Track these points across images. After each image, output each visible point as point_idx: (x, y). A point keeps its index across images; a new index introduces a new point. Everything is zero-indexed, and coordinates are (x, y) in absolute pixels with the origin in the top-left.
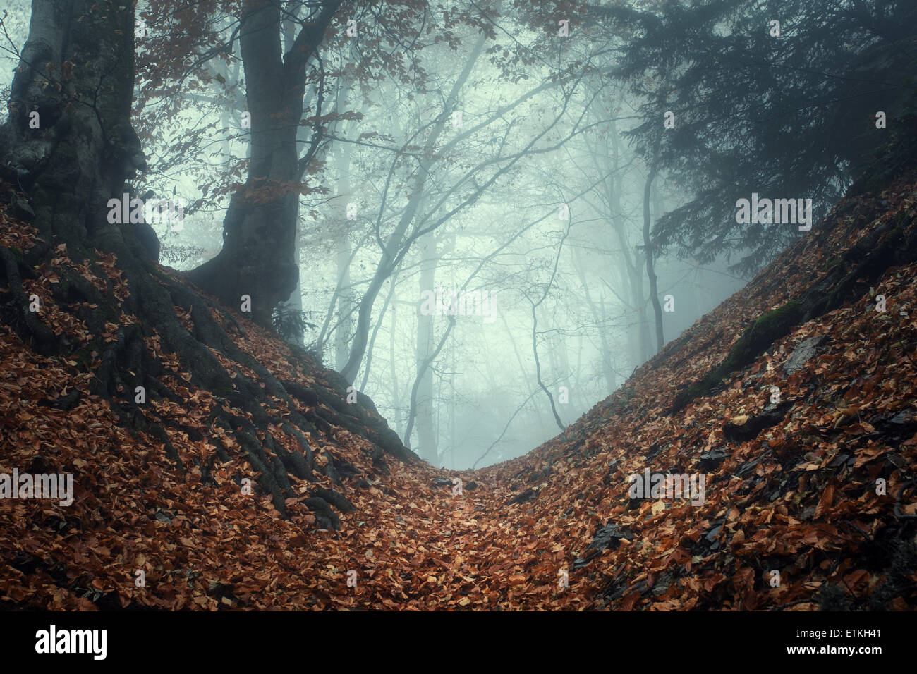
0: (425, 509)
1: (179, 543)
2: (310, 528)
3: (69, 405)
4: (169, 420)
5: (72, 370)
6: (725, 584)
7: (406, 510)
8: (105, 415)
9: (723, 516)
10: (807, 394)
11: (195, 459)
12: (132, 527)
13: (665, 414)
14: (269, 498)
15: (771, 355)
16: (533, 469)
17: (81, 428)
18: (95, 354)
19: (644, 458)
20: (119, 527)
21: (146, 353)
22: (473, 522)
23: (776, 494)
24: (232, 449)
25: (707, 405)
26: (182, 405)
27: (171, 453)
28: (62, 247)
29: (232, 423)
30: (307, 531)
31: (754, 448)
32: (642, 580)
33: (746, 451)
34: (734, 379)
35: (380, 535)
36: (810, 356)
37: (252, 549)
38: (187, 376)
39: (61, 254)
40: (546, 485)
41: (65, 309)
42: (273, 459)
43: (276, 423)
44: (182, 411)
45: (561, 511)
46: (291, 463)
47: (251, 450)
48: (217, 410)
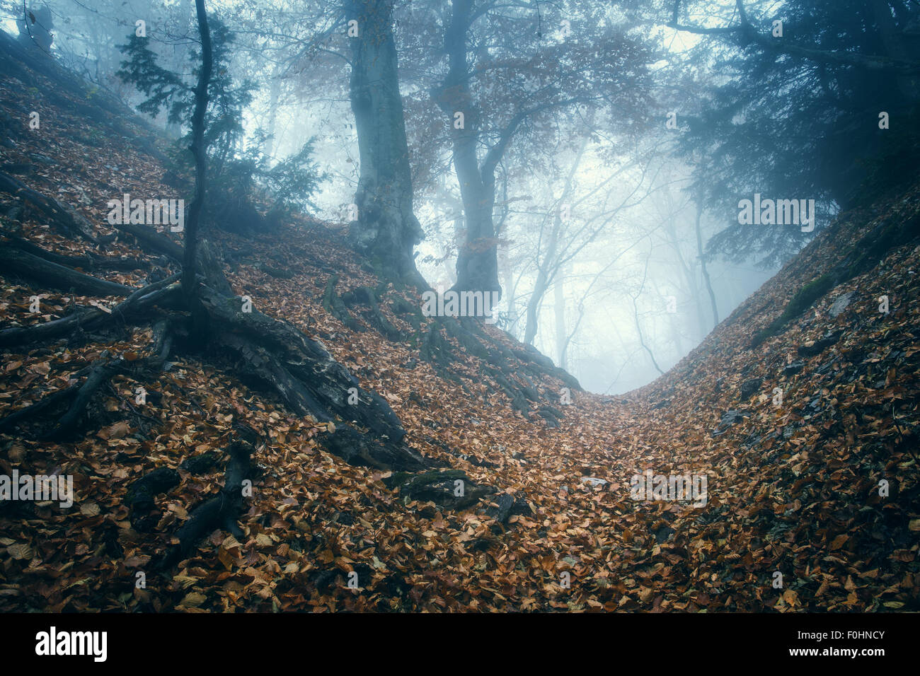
0: (602, 415)
1: (488, 434)
2: (544, 427)
3: (413, 366)
4: (460, 372)
5: (408, 349)
6: (837, 425)
7: (592, 416)
8: (430, 371)
9: (818, 394)
10: (852, 325)
11: (479, 392)
12: (463, 427)
13: (747, 349)
14: (520, 412)
15: (816, 307)
16: (661, 390)
17: (422, 378)
18: (418, 340)
19: (740, 374)
20: (457, 426)
21: (442, 338)
22: (633, 421)
23: (852, 378)
24: (495, 386)
25: (777, 340)
26: (465, 365)
27: (466, 390)
28: (391, 285)
29: (492, 373)
30: (544, 428)
31: (824, 357)
32: (772, 432)
33: (819, 360)
34: (792, 324)
35: (583, 430)
36: (847, 304)
37: (522, 437)
38: (464, 349)
39: (391, 289)
40: (673, 397)
41: (399, 317)
42: (517, 391)
43: (513, 372)
44: (466, 368)
45: (690, 409)
46: (526, 393)
47: (504, 386)
48: (482, 367)
